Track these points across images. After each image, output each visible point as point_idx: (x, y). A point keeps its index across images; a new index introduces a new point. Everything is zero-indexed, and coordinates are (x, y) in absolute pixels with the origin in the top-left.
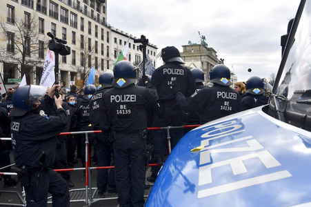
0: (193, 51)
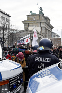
0: (34, 19)
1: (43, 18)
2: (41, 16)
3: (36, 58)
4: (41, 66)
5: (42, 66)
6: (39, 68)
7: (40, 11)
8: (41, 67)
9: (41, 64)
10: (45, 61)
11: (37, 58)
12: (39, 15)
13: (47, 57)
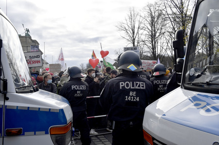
1: (30, 41)
2: (28, 39)
3: (121, 83)
4: (131, 96)
5: (133, 96)
6: (126, 100)
7: (26, 32)
8: (131, 99)
9: (131, 93)
10: (137, 88)
11: (123, 83)
12: (25, 37)
13: (140, 81)
